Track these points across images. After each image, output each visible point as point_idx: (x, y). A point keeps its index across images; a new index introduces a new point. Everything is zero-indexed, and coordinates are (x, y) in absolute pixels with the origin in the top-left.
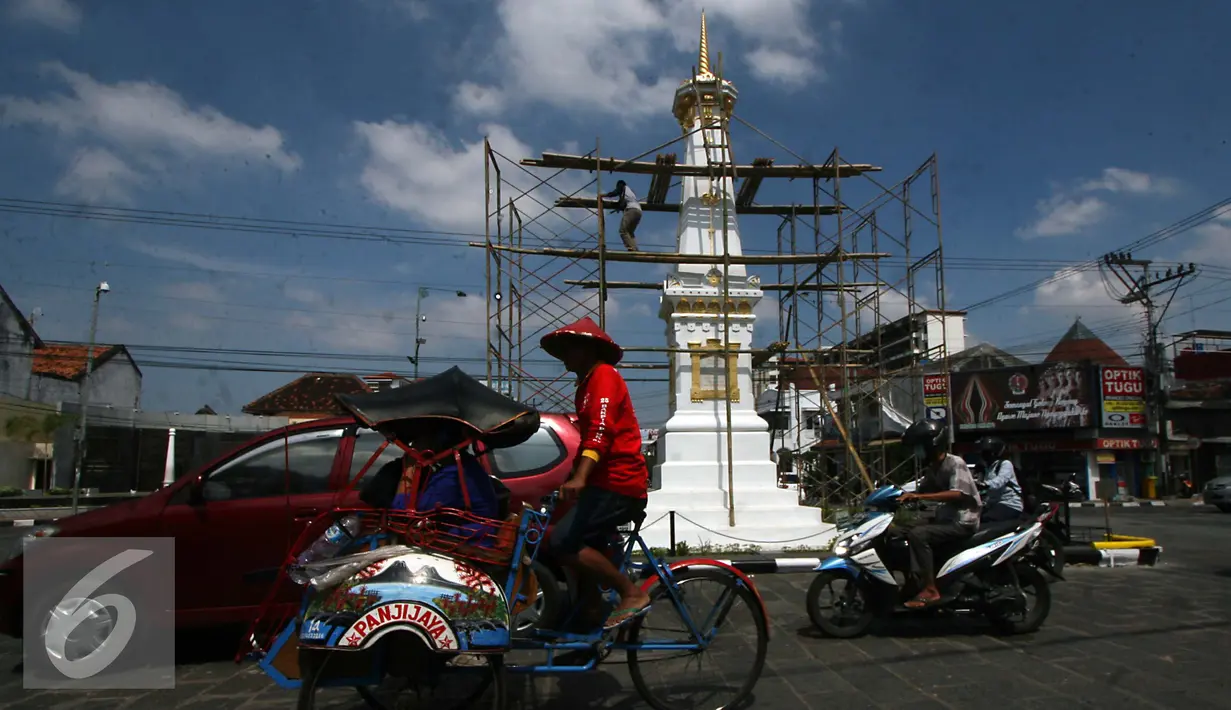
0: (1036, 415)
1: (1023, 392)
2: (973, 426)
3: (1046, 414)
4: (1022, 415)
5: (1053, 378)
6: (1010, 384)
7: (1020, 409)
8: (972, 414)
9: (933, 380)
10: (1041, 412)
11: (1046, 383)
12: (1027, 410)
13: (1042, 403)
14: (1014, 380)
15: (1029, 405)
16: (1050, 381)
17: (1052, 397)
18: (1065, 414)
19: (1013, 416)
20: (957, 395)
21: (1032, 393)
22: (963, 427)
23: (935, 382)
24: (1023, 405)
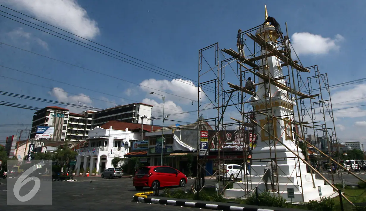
0: (233, 147)
1: (230, 139)
2: (214, 150)
3: (237, 147)
4: (230, 146)
5: (239, 135)
6: (226, 136)
7: (229, 145)
8: (214, 145)
9: (203, 132)
10: (235, 146)
11: (237, 137)
12: (232, 145)
13: (235, 143)
14: (228, 135)
15: (232, 143)
16: (238, 136)
17: (238, 141)
18: (242, 147)
19: (227, 147)
20: (210, 138)
21: (233, 140)
22: (211, 150)
23: (203, 133)
24: (230, 143)
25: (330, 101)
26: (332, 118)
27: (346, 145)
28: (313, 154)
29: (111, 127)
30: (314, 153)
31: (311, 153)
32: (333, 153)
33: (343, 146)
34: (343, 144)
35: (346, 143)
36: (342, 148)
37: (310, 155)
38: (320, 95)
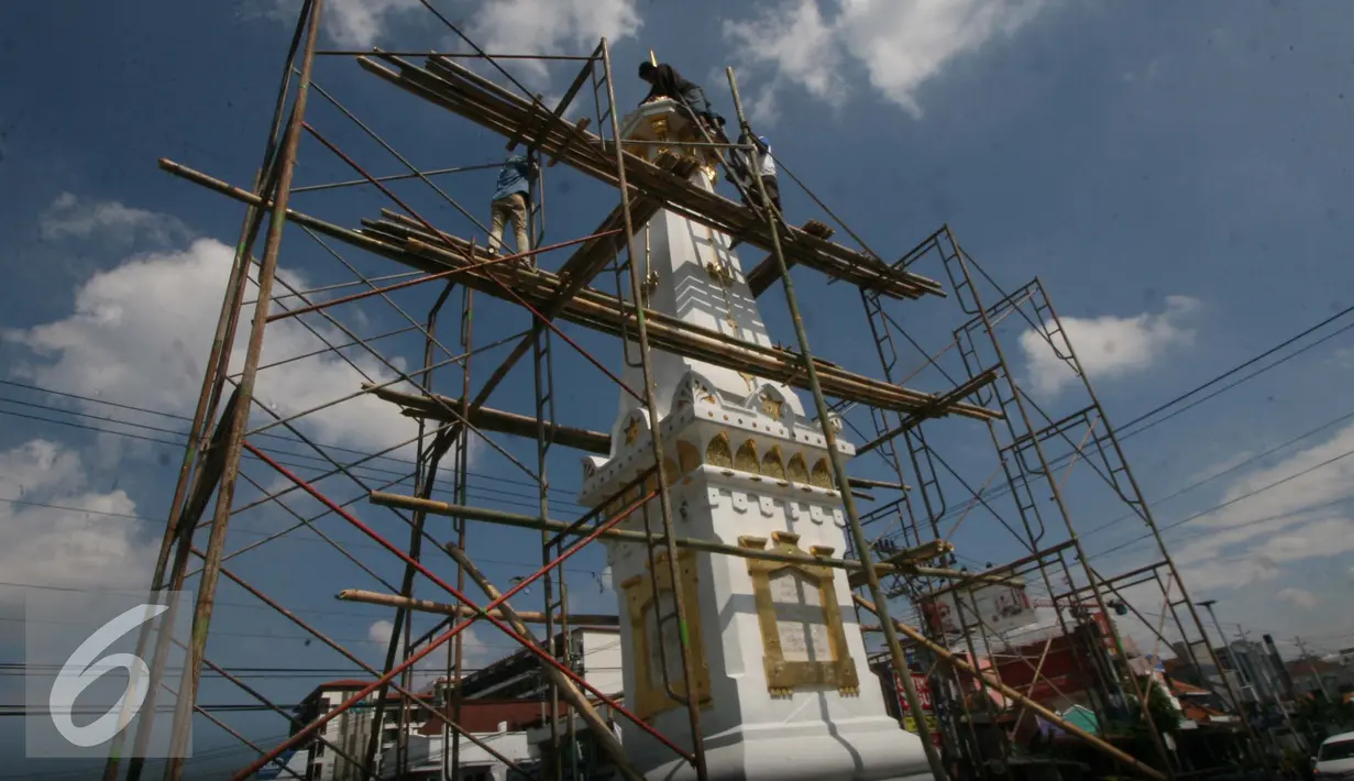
25: (1095, 411)
26: (1130, 503)
27: (1347, 660)
28: (1213, 719)
29: (503, 726)
30: (1214, 715)
31: (1202, 715)
32: (1298, 699)
33: (1332, 665)
34: (1330, 657)
35: (1342, 652)
36: (1331, 674)
37: (1200, 726)
38: (999, 373)
